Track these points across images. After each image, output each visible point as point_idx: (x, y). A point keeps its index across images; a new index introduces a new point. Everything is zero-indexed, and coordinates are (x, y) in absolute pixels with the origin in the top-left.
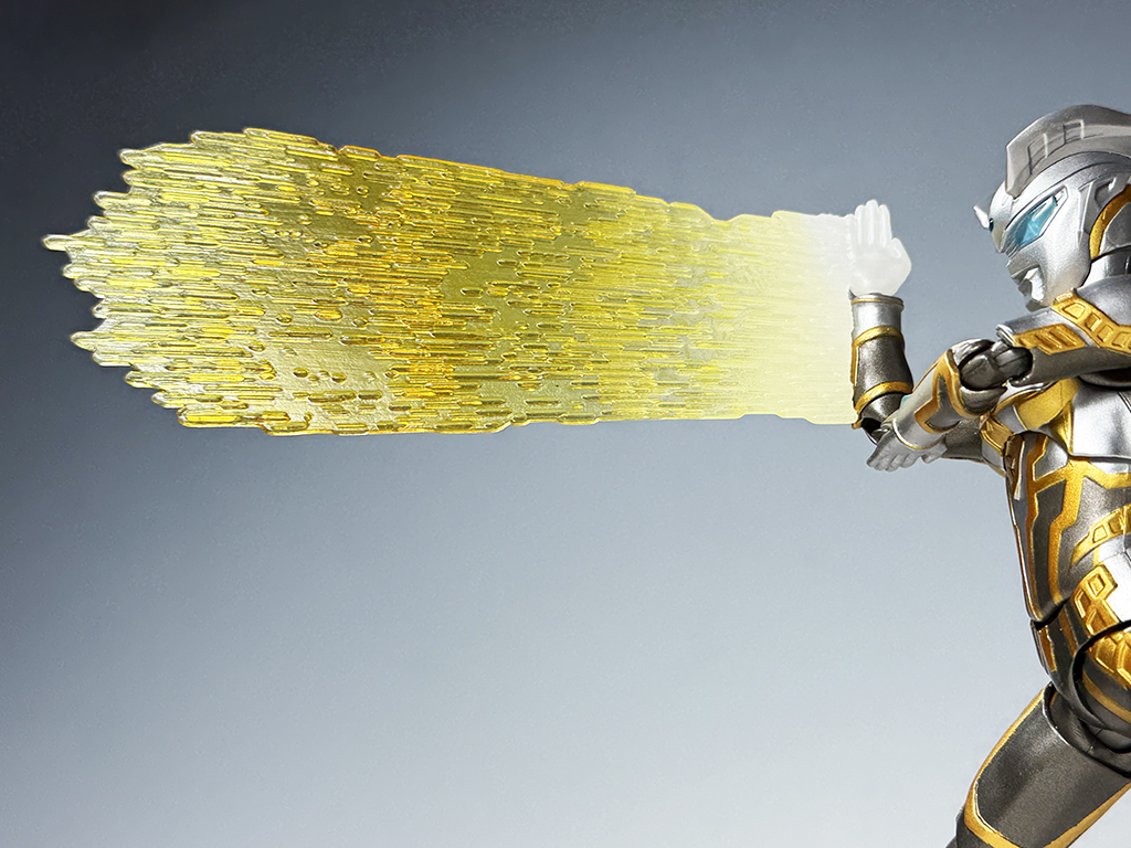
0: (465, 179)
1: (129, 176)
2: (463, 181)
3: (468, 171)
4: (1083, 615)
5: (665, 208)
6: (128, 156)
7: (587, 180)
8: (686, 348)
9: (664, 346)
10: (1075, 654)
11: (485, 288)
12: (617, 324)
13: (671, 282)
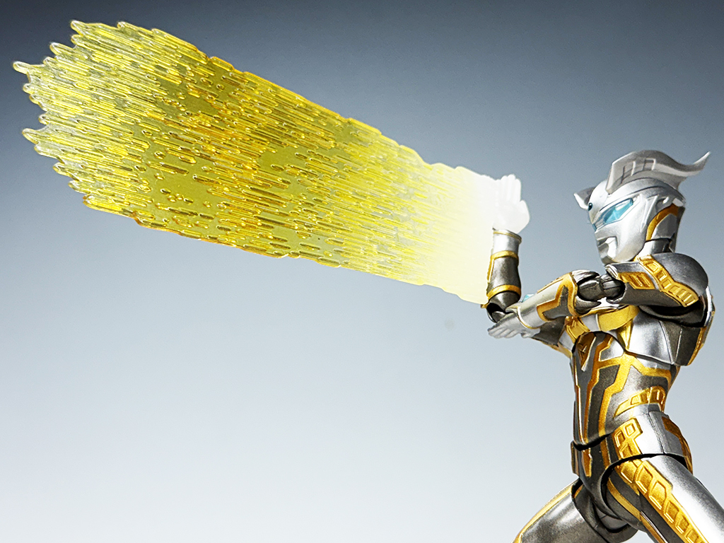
0: (283, 97)
1: (75, 38)
2: (280, 98)
3: (285, 93)
4: (618, 445)
5: (396, 147)
6: (76, 25)
7: (354, 118)
8: (397, 235)
9: (385, 230)
10: (607, 467)
11: (285, 168)
12: (359, 210)
13: (394, 193)
